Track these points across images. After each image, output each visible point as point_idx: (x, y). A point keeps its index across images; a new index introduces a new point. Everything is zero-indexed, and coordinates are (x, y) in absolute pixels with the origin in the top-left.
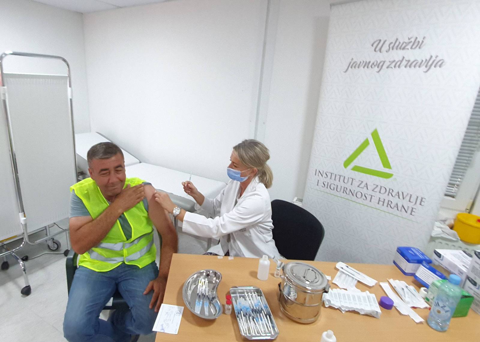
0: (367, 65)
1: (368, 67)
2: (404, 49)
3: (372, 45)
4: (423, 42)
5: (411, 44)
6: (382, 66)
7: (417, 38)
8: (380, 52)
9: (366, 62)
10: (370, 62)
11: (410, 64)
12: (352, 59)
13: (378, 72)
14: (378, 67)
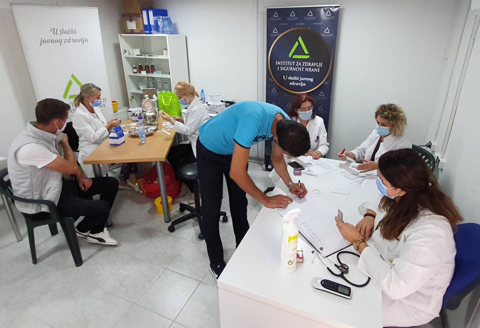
0: (52, 41)
1: (53, 42)
2: (68, 33)
3: (51, 31)
4: (75, 31)
5: (71, 31)
6: (61, 41)
7: (72, 29)
8: (57, 34)
9: (51, 40)
10: (53, 40)
11: (74, 41)
12: (42, 38)
13: (60, 45)
14: (59, 42)
